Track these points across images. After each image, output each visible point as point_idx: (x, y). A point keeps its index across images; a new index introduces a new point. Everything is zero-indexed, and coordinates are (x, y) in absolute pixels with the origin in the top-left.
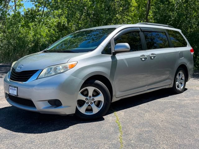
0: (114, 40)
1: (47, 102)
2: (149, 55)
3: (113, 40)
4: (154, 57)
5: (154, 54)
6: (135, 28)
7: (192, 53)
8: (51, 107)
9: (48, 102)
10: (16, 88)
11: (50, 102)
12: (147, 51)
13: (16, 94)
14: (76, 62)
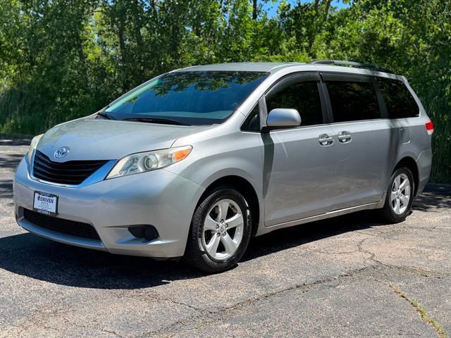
0: (267, 102)
1: (127, 229)
2: (338, 135)
3: (265, 101)
4: (348, 139)
5: (348, 134)
6: (308, 74)
7: (430, 132)
8: (134, 240)
9: (129, 230)
10: (55, 199)
11: (133, 229)
12: (333, 125)
13: (54, 211)
14: (190, 147)
